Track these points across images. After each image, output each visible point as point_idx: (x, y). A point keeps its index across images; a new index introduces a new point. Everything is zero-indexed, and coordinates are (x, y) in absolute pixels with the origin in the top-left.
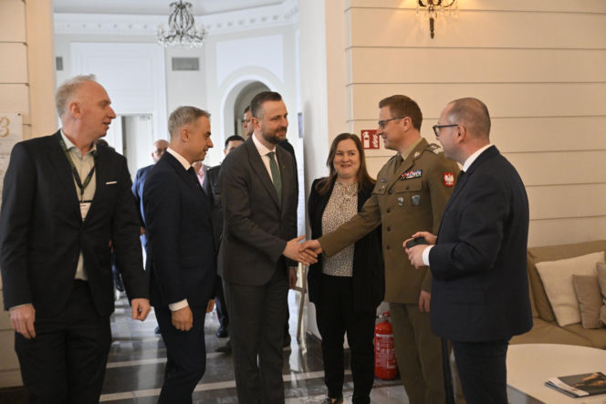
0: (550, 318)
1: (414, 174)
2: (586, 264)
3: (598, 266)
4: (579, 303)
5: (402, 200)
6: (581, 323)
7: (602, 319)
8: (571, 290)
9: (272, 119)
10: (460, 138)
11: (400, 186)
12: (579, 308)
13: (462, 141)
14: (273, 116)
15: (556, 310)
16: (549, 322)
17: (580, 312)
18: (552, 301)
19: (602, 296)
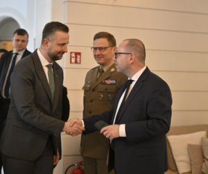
0: (174, 169)
1: (111, 82)
2: (196, 138)
3: (202, 139)
4: (191, 160)
5: (102, 96)
6: (191, 172)
7: (203, 170)
8: (186, 152)
9: (59, 45)
10: (131, 61)
11: (101, 88)
12: (191, 164)
13: (132, 63)
14: (61, 42)
15: (178, 164)
16: (174, 171)
17: (191, 165)
18: (176, 159)
19: (204, 157)
